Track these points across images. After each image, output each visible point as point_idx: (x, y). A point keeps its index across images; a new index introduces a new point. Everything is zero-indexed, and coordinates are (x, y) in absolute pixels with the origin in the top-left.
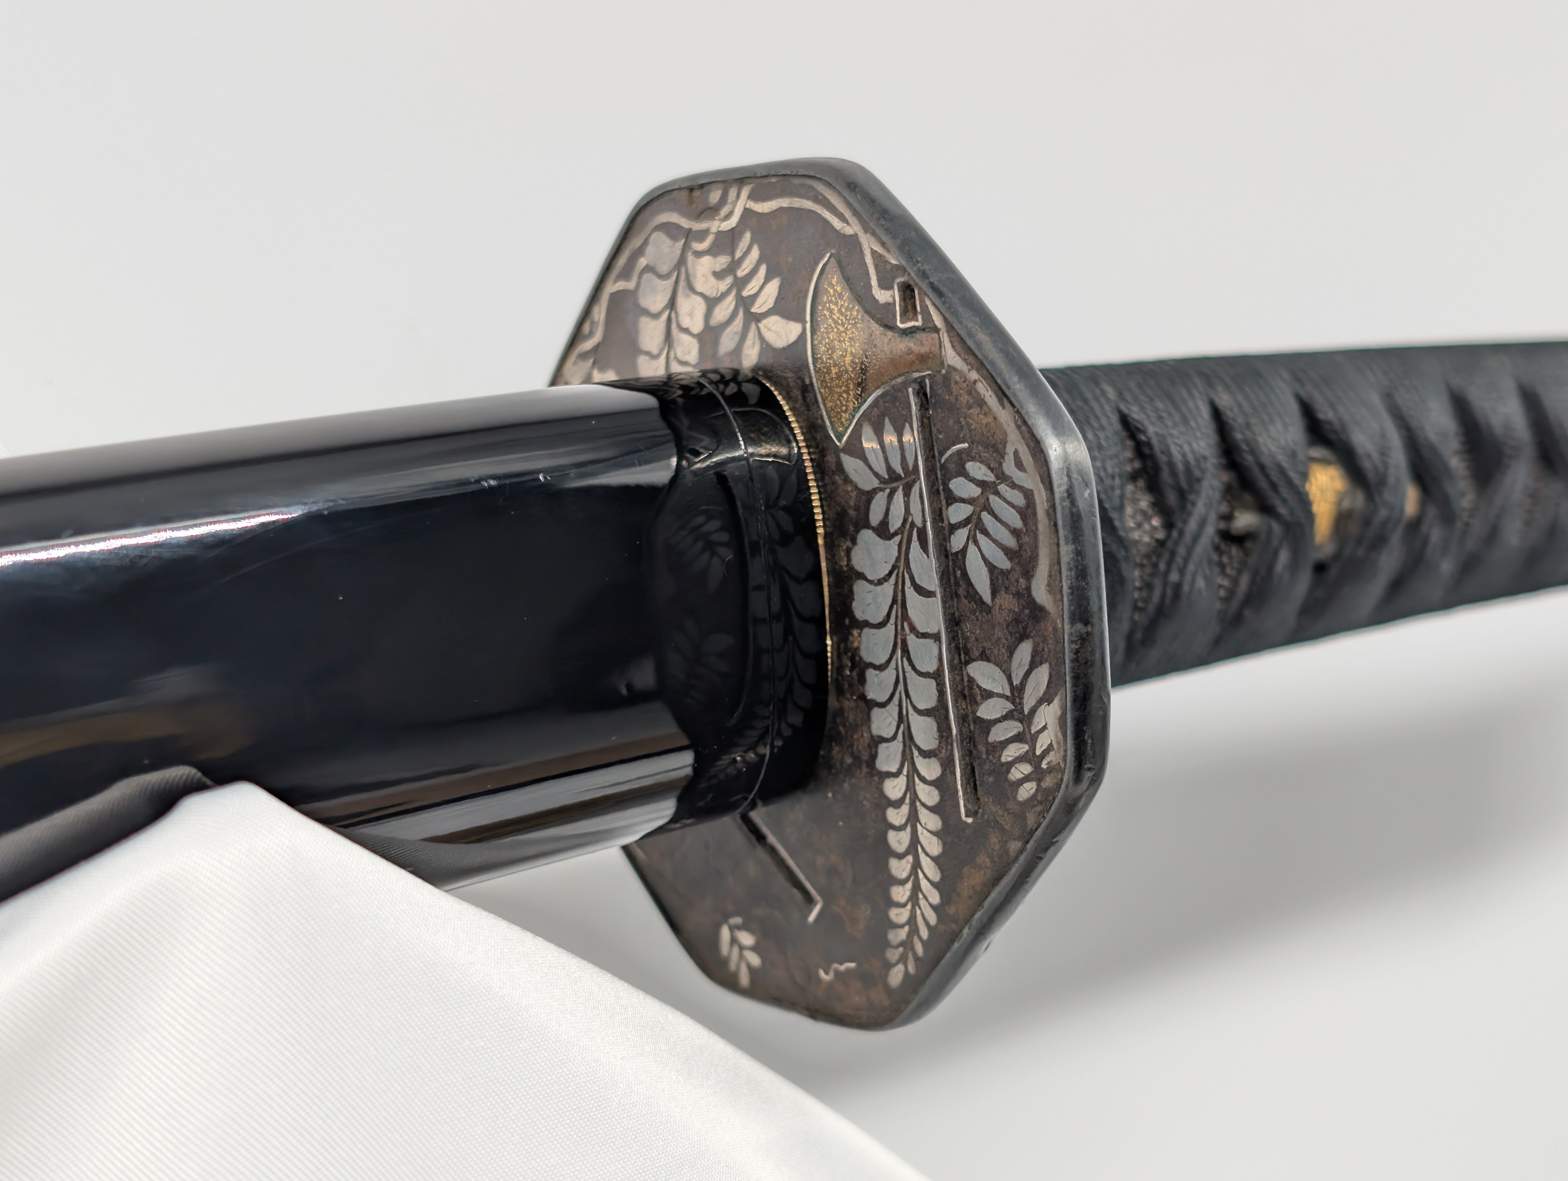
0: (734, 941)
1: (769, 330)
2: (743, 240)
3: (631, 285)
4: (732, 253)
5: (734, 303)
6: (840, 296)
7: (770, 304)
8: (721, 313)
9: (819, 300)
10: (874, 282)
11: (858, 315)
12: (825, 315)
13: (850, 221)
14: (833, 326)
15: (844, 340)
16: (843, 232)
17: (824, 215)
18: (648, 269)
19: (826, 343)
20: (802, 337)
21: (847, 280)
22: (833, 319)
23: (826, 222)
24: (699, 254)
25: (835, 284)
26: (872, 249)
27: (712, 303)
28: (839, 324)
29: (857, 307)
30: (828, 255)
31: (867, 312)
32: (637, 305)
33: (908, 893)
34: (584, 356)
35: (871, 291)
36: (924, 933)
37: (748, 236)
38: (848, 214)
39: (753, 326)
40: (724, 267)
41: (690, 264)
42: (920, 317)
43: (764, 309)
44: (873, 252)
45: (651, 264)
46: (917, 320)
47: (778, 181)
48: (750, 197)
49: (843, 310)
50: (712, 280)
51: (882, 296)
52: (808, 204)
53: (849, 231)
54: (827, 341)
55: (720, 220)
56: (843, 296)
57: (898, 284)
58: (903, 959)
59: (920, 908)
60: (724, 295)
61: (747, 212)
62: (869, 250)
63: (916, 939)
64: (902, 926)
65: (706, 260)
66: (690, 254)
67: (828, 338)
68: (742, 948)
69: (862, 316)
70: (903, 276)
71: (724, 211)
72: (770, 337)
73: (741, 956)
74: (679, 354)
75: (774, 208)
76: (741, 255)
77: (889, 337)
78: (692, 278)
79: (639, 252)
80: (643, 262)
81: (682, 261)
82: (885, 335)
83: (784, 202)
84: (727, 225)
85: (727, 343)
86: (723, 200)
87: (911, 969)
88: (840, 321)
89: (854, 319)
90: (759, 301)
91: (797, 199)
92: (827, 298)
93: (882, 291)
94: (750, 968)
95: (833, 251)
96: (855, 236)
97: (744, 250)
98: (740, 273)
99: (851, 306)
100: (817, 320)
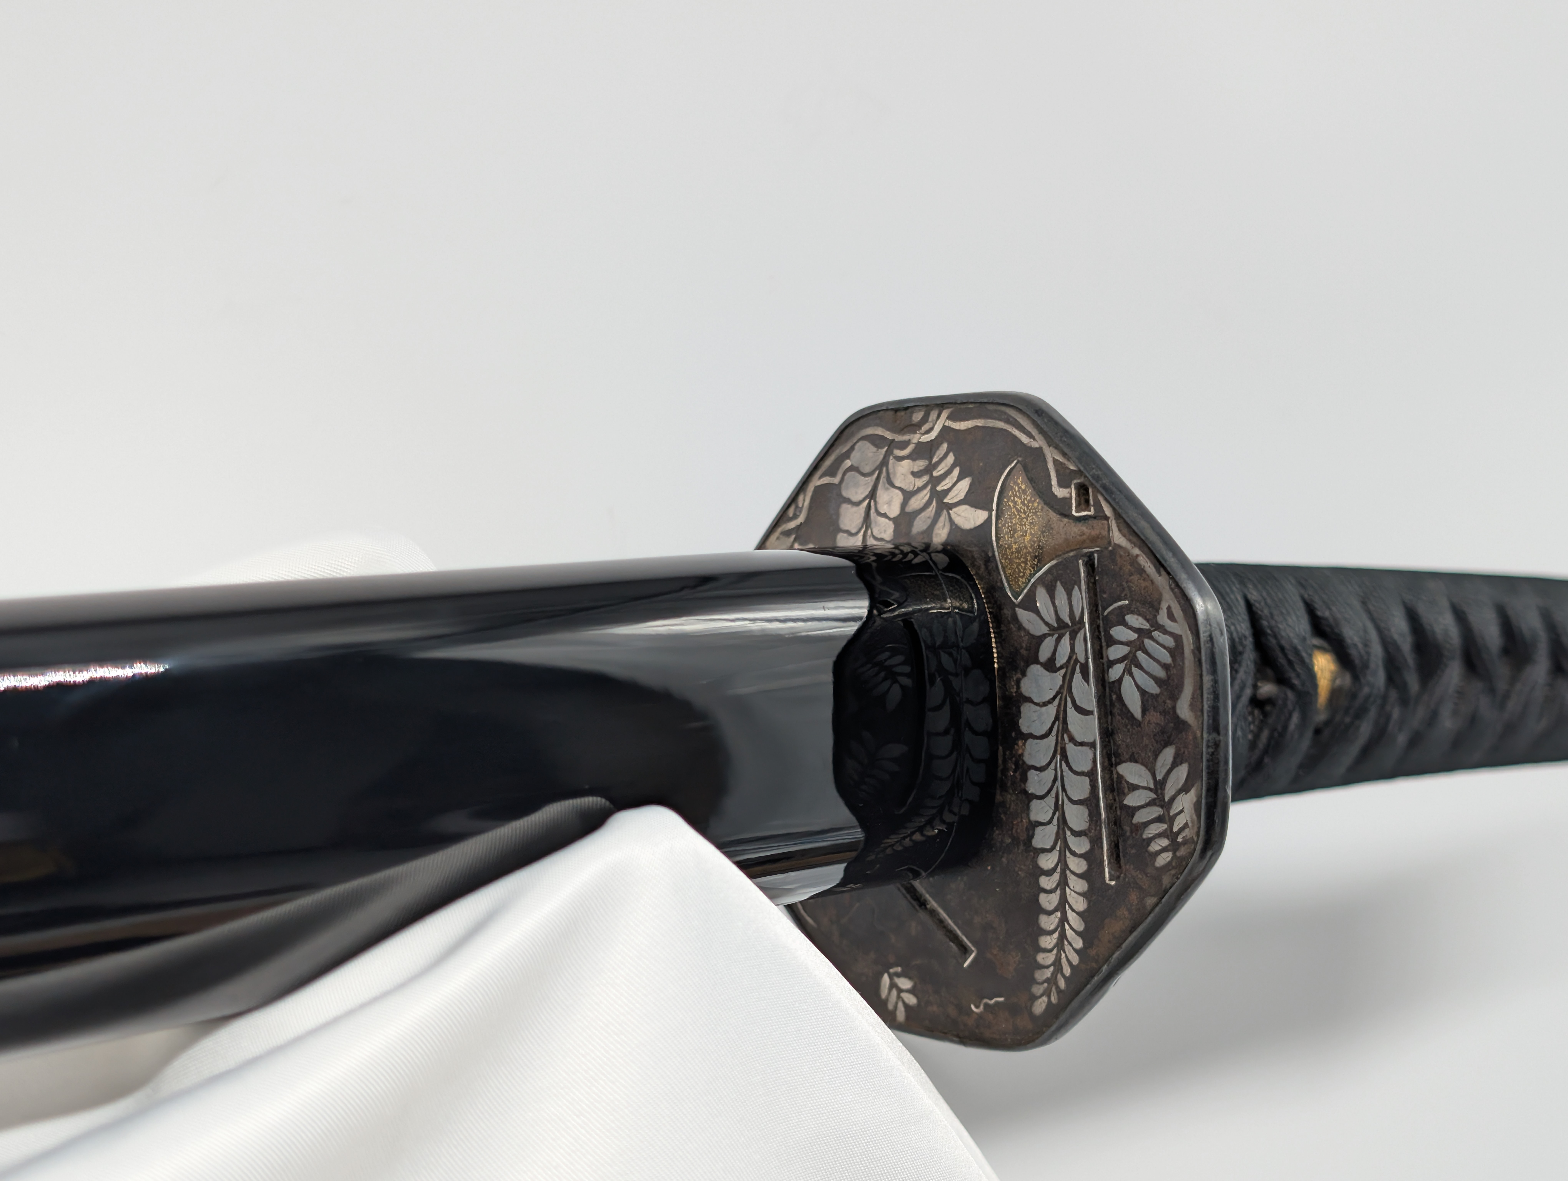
0: (893, 985)
1: (959, 515)
2: (941, 448)
3: (836, 480)
4: (931, 458)
5: (928, 495)
6: (1024, 492)
7: (962, 496)
8: (916, 503)
9: (1005, 495)
10: (1054, 481)
11: (1038, 506)
12: (1009, 505)
13: (1036, 437)
14: (1017, 514)
15: (1025, 525)
16: (1029, 445)
17: (1013, 433)
18: (852, 468)
19: (1009, 526)
20: (988, 521)
21: (1031, 480)
22: (1017, 509)
23: (1015, 437)
24: (900, 459)
25: (1021, 482)
26: (1054, 458)
27: (908, 495)
28: (1021, 513)
29: (1038, 500)
30: (1015, 462)
31: (1046, 503)
32: (840, 495)
33: (1055, 941)
34: (787, 533)
35: (1052, 489)
36: (1067, 971)
37: (945, 446)
38: (1034, 432)
39: (945, 512)
40: (921, 468)
41: (890, 466)
42: (1092, 509)
43: (955, 500)
44: (1055, 461)
45: (855, 465)
46: (1090, 511)
47: (974, 407)
48: (948, 418)
49: (1026, 502)
50: (911, 477)
51: (1060, 492)
52: (1000, 425)
53: (1035, 445)
54: (1010, 524)
55: (921, 434)
56: (1027, 492)
57: (1075, 484)
58: (1047, 993)
59: (1065, 952)
60: (920, 490)
61: (945, 429)
62: (1052, 459)
63: (1059, 976)
64: (1048, 967)
65: (906, 462)
66: (891, 457)
67: (1011, 523)
68: (900, 991)
69: (1042, 507)
70: (1079, 479)
71: (925, 428)
72: (958, 520)
73: (899, 997)
74: (875, 533)
75: (970, 426)
76: (937, 460)
77: (1065, 523)
78: (891, 476)
79: (847, 455)
80: (848, 463)
81: (884, 463)
82: (1061, 521)
83: (979, 423)
84: (926, 438)
85: (920, 525)
86: (925, 420)
87: (1054, 999)
88: (1022, 511)
89: (1035, 509)
90: (951, 494)
91: (990, 420)
92: (1013, 493)
93: (1061, 489)
94: (906, 1006)
95: (1020, 459)
96: (1040, 448)
97: (941, 456)
98: (935, 474)
99: (1033, 499)
100: (1002, 509)
